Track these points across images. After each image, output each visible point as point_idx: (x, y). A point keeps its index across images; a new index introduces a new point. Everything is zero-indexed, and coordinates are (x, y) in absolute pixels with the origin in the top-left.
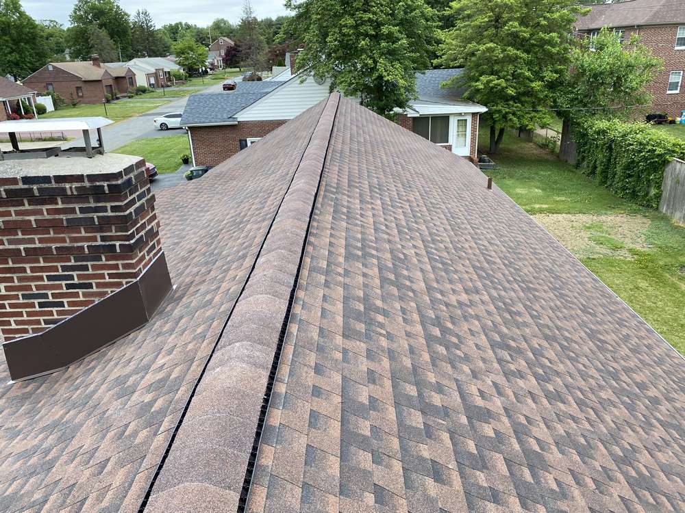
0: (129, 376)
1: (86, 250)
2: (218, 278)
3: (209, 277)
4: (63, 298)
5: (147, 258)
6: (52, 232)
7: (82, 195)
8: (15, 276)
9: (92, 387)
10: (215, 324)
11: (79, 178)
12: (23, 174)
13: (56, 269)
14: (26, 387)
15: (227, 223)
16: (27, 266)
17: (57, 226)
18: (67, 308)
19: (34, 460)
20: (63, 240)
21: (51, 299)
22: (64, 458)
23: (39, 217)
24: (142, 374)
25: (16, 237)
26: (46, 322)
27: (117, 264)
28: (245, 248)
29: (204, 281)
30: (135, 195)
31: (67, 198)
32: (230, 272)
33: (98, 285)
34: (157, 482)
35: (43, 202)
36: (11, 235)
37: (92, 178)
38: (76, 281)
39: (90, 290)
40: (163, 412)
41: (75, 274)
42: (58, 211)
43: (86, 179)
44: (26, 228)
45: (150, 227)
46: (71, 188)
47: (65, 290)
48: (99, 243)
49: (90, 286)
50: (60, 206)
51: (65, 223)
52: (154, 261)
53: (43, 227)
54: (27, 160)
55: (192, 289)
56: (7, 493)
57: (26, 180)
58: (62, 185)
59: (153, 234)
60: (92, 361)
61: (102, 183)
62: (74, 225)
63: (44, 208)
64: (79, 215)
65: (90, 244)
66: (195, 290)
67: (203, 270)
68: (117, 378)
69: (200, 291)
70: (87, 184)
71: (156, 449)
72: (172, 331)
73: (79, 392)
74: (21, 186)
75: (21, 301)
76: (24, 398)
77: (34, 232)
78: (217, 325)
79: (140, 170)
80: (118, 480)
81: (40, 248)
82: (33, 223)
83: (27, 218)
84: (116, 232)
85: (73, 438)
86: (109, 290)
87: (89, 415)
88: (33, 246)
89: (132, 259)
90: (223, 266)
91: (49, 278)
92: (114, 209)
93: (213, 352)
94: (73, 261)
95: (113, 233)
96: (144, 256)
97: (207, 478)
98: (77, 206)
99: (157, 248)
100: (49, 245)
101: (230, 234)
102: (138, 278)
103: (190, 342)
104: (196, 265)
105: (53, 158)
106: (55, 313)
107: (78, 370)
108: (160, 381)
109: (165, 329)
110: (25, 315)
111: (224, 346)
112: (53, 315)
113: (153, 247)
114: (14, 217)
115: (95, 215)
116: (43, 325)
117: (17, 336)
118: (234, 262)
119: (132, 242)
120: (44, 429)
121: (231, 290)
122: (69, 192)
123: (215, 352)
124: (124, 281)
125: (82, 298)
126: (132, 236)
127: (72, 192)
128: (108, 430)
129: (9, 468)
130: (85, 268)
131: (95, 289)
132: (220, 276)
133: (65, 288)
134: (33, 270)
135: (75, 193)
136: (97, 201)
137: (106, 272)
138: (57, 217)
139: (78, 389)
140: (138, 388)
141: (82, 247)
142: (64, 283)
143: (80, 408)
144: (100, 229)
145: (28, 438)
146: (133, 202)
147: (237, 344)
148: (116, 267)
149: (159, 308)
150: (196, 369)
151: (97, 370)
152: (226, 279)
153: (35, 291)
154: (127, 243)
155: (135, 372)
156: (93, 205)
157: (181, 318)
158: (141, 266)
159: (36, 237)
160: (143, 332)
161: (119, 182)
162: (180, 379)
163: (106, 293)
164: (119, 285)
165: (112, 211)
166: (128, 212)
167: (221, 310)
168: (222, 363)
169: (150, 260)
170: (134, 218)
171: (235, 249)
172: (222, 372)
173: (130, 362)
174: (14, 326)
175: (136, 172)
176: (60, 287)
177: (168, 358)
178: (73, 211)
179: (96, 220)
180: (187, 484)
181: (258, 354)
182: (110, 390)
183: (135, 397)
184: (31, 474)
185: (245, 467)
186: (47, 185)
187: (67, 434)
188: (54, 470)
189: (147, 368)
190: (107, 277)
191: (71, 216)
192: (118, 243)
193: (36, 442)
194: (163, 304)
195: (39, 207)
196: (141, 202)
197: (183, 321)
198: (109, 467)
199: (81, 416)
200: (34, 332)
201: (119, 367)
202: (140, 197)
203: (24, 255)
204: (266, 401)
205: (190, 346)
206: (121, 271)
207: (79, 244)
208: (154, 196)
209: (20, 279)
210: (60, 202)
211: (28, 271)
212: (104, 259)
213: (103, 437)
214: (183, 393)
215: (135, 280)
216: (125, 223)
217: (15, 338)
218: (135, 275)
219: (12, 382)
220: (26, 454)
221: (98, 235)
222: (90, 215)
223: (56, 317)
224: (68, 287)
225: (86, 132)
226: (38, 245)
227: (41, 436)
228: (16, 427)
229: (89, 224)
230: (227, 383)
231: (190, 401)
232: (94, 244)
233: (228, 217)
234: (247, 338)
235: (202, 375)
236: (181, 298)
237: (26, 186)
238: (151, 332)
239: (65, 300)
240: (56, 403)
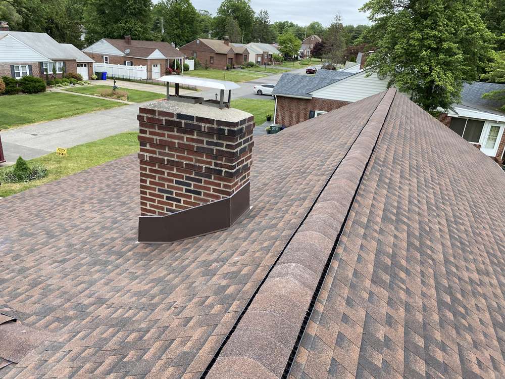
0: (212, 262)
1: (204, 169)
2: (283, 209)
3: (276, 207)
4: (182, 197)
5: (239, 184)
6: (186, 153)
7: (211, 133)
8: (157, 175)
9: (187, 262)
10: (277, 243)
11: (211, 121)
12: (178, 111)
13: (182, 177)
14: (146, 249)
15: (293, 171)
16: (166, 171)
17: (190, 149)
18: (182, 204)
19: (144, 300)
20: (191, 160)
21: (174, 196)
22: (162, 306)
23: (181, 142)
24: (221, 263)
25: (165, 151)
26: (168, 210)
27: (220, 184)
28: (305, 193)
29: (272, 209)
30: (242, 140)
31: (201, 133)
32: (292, 208)
33: (205, 194)
34: (224, 348)
35: (185, 132)
36: (162, 149)
37: (220, 123)
38: (192, 188)
39: (199, 196)
40: (233, 297)
41: (193, 183)
42: (193, 140)
43: (215, 123)
44: (171, 147)
45: (246, 163)
46: (205, 127)
47: (184, 192)
48: (212, 167)
49: (200, 193)
50: (195, 137)
51: (195, 149)
52: (242, 187)
53: (182, 148)
54: (186, 104)
55: (263, 213)
56: (125, 316)
57: (180, 116)
58: (200, 124)
59: (246, 168)
60: (189, 243)
61: (224, 128)
62: (200, 152)
63: (186, 136)
64: (205, 146)
65: (207, 166)
66: (265, 214)
67: (273, 201)
68: (205, 261)
69: (268, 216)
70: (215, 126)
71: (226, 322)
72: (245, 239)
73: (177, 262)
74: (175, 119)
75: (157, 192)
76: (144, 255)
77: (176, 150)
78: (279, 245)
79: (249, 123)
80: (197, 334)
81: (176, 161)
82: (177, 144)
83: (174, 141)
84: (225, 162)
85: (170, 293)
86: (211, 199)
87: (183, 281)
88: (173, 159)
89: (230, 183)
90: (287, 202)
91: (177, 182)
92: (228, 146)
93: (275, 264)
94: (193, 175)
95: (223, 162)
96: (238, 182)
97: (259, 358)
98: (205, 140)
99: (247, 179)
100: (182, 161)
101: (295, 179)
102: (231, 196)
103: (257, 251)
104: (268, 195)
105: (198, 105)
106: (174, 205)
107: (179, 247)
108: (233, 273)
109: (240, 236)
110: (157, 202)
111: (283, 263)
112: (173, 207)
113: (245, 177)
114: (166, 138)
115: (215, 148)
116: (165, 211)
117: (148, 214)
118: (296, 201)
119: (233, 171)
120: (152, 281)
121: (292, 221)
122: (203, 130)
123: (276, 265)
124: (222, 196)
125: (192, 200)
126: (234, 167)
127: (205, 130)
128: (194, 295)
129: (127, 299)
130: (200, 181)
131: (202, 196)
132: (284, 209)
133: (184, 191)
134: (169, 174)
135: (206, 131)
136: (219, 139)
137: (212, 187)
138: (191, 144)
139: (177, 260)
140: (218, 273)
141: (202, 167)
142: (184, 187)
143: (177, 274)
144: (216, 158)
145: (142, 283)
146: (240, 144)
147: (294, 264)
148: (219, 185)
149: (238, 220)
150: (260, 273)
151: (191, 251)
152: (289, 211)
153: (166, 188)
154: (230, 171)
155: (217, 260)
156: (215, 141)
157: (253, 231)
158: (234, 189)
159: (176, 154)
160: (225, 233)
161: (236, 129)
162: (248, 276)
163: (209, 201)
164: (218, 197)
165: (226, 148)
166: (236, 150)
167: (283, 234)
168: (280, 275)
169: (241, 185)
170: (238, 155)
171: (298, 191)
172: (280, 282)
173: (214, 252)
174: (148, 207)
175: (247, 124)
176: (181, 189)
177: (240, 258)
178: (202, 142)
179: (215, 151)
180: (245, 358)
181: (308, 276)
182: (198, 268)
183: (215, 278)
184: (142, 309)
185: (287, 359)
186: (190, 122)
187: (167, 291)
188: (156, 311)
189: (225, 260)
190: (212, 190)
191: (200, 145)
192: (224, 170)
193: (146, 287)
194: (241, 218)
195: (182, 135)
196: (245, 145)
197: (254, 234)
198: (191, 323)
199: (177, 281)
200: (159, 215)
201: (206, 253)
202: (245, 142)
203: (166, 163)
204: (308, 314)
205: (257, 254)
206: (221, 188)
207: (200, 165)
208: (253, 142)
209: (159, 178)
210: (195, 135)
211: (166, 174)
212: (213, 178)
213: (190, 300)
214: (249, 287)
215: (228, 197)
216: (232, 157)
217: (147, 215)
218: (229, 194)
219: (138, 242)
220: (140, 294)
221: (213, 161)
222: (212, 147)
223: (174, 208)
224: (187, 191)
225: (222, 91)
226: (176, 159)
227: (150, 285)
228: (136, 273)
229: (209, 153)
230: (283, 292)
231: (254, 296)
232: (209, 166)
233: (295, 166)
234: (301, 261)
235: (265, 279)
236: (254, 217)
237: (178, 120)
238: (231, 236)
239: (182, 199)
240: (162, 265)
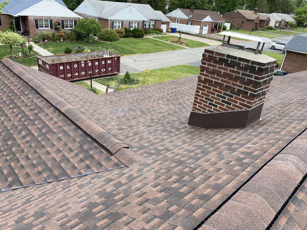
0: (234, 144)
1: (236, 90)
2: (285, 124)
3: (280, 122)
4: (218, 104)
5: (257, 102)
6: (227, 79)
7: (246, 68)
8: (206, 90)
9: (216, 141)
10: (280, 142)
11: (248, 61)
12: (228, 53)
13: (221, 93)
14: (191, 129)
15: (295, 102)
16: (212, 88)
17: (230, 77)
18: (218, 108)
19: (192, 154)
20: (229, 83)
21: (214, 103)
22: (203, 159)
23: (225, 71)
24: (240, 146)
25: (214, 76)
26: (208, 110)
27: (245, 100)
28: (304, 116)
29: (277, 123)
30: (266, 75)
31: (239, 67)
32: (293, 124)
33: (233, 105)
34: (243, 187)
35: (230, 66)
36: (212, 75)
37: (253, 62)
38: (226, 100)
39: (230, 106)
40: (248, 165)
41: (227, 97)
42: (233, 71)
43: (250, 62)
44: (219, 73)
45: (264, 90)
46: (243, 64)
47: (220, 102)
48: (242, 89)
49: (230, 104)
50: (235, 70)
51: (234, 77)
52: (259, 105)
53: (225, 75)
54: (233, 49)
55: (270, 123)
56: (182, 159)
57: (228, 56)
58: (240, 62)
59: (264, 94)
60: (218, 132)
61: (256, 66)
62: (236, 79)
63: (229, 68)
64: (240, 76)
65: (239, 88)
66: (271, 124)
67: (277, 117)
68: (228, 143)
69: (274, 126)
70: (250, 64)
71: (243, 176)
72: (256, 136)
73: (211, 140)
74: (225, 58)
75: (204, 99)
76: (190, 133)
77: (221, 76)
78: (281, 144)
79: (273, 65)
80: (225, 177)
81: (220, 83)
82: (222, 73)
83: (221, 70)
84: (251, 87)
85: (207, 154)
86: (236, 109)
87: (215, 150)
88: (218, 81)
89: (252, 101)
90: (289, 120)
91: (218, 95)
92: (255, 78)
93: (278, 153)
94: (229, 92)
95: (250, 87)
96: (257, 101)
97: (265, 198)
98: (241, 72)
99: (262, 100)
100: (223, 83)
101: (296, 107)
102: (250, 109)
103: (265, 144)
104: (274, 114)
105: (241, 50)
106: (213, 109)
107: (211, 133)
108: (247, 152)
109: (253, 134)
110: (203, 105)
111: (285, 154)
112: (212, 109)
113: (261, 99)
114: (217, 69)
115: (247, 78)
116: (207, 111)
117: (196, 111)
118: (296, 120)
119: (256, 94)
120: (196, 146)
121: (292, 132)
122: (241, 66)
123: (280, 154)
124: (244, 108)
125: (225, 107)
126: (257, 91)
127: (242, 66)
128: (222, 159)
129: (183, 152)
130: (232, 97)
131: (231, 106)
132: (287, 124)
133: (221, 101)
134: (214, 90)
135: (243, 66)
136: (250, 72)
137: (239, 101)
138: (232, 73)
139: (210, 139)
140: (237, 151)
141: (235, 88)
142: (221, 99)
143: (211, 146)
144: (246, 84)
145: (190, 146)
146: (264, 78)
147: (292, 156)
148: (244, 101)
149: (252, 125)
150: (267, 156)
151: (219, 136)
152: (290, 126)
153: (210, 98)
154: (254, 93)
155: (237, 144)
156: (248, 73)
157: (262, 133)
158: (254, 105)
159: (221, 78)
160: (242, 131)
161: (264, 68)
162: (257, 157)
163: (235, 109)
164: (242, 108)
165: (254, 78)
166: (260, 81)
167: (285, 138)
168: (282, 159)
169: (258, 104)
170: (261, 84)
171: (298, 115)
172: (282, 163)
173: (234, 139)
174: (197, 107)
175: (271, 65)
176: (219, 100)
177: (253, 146)
178: (239, 73)
179: (246, 80)
180: (257, 195)
181: (301, 165)
182: (224, 146)
183: (235, 153)
184: (191, 158)
185: (281, 205)
186: (234, 60)
187: (205, 153)
188: (199, 161)
189: (242, 145)
190: (238, 103)
191: (237, 75)
192: (250, 92)
193: (193, 149)
194: (253, 124)
195: (227, 68)
196: (267, 78)
197: (263, 134)
198: (221, 171)
199: (210, 149)
200: (202, 112)
201: (229, 139)
202: (267, 76)
203: (213, 83)
204: (299, 186)
205: (265, 146)
206: (245, 103)
207: (235, 87)
208: (272, 78)
209: (207, 92)
210: (236, 68)
211: (212, 90)
212: (241, 96)
213: (220, 160)
214: (259, 162)
215: (249, 109)
216: (257, 85)
217: (195, 111)
218: (250, 107)
219: (187, 125)
220: (190, 151)
221: (244, 86)
222: (245, 77)
223: (212, 110)
224: (222, 101)
225: (259, 43)
226: (220, 82)
227: (195, 148)
228: (186, 140)
229: (242, 81)
230: (283, 169)
231: (263, 167)
232: (240, 89)
233: (296, 99)
234: (298, 156)
235: (271, 160)
236: (263, 125)
237: (227, 58)
238: (246, 133)
239: (218, 106)
240: (201, 140)
